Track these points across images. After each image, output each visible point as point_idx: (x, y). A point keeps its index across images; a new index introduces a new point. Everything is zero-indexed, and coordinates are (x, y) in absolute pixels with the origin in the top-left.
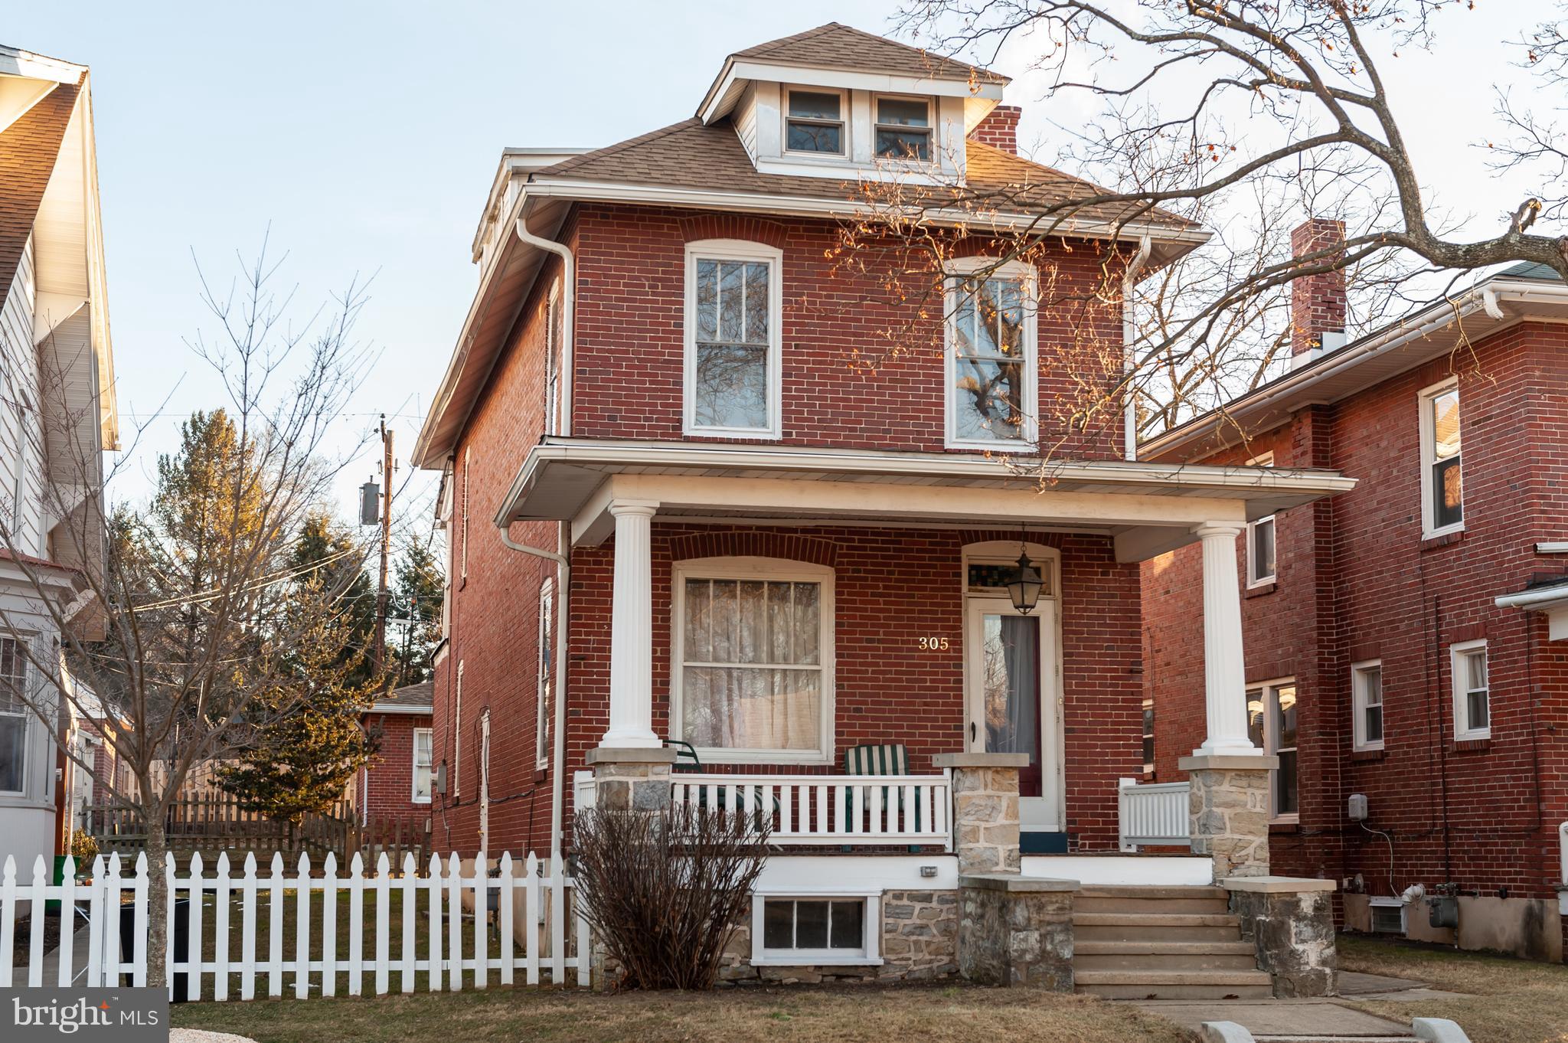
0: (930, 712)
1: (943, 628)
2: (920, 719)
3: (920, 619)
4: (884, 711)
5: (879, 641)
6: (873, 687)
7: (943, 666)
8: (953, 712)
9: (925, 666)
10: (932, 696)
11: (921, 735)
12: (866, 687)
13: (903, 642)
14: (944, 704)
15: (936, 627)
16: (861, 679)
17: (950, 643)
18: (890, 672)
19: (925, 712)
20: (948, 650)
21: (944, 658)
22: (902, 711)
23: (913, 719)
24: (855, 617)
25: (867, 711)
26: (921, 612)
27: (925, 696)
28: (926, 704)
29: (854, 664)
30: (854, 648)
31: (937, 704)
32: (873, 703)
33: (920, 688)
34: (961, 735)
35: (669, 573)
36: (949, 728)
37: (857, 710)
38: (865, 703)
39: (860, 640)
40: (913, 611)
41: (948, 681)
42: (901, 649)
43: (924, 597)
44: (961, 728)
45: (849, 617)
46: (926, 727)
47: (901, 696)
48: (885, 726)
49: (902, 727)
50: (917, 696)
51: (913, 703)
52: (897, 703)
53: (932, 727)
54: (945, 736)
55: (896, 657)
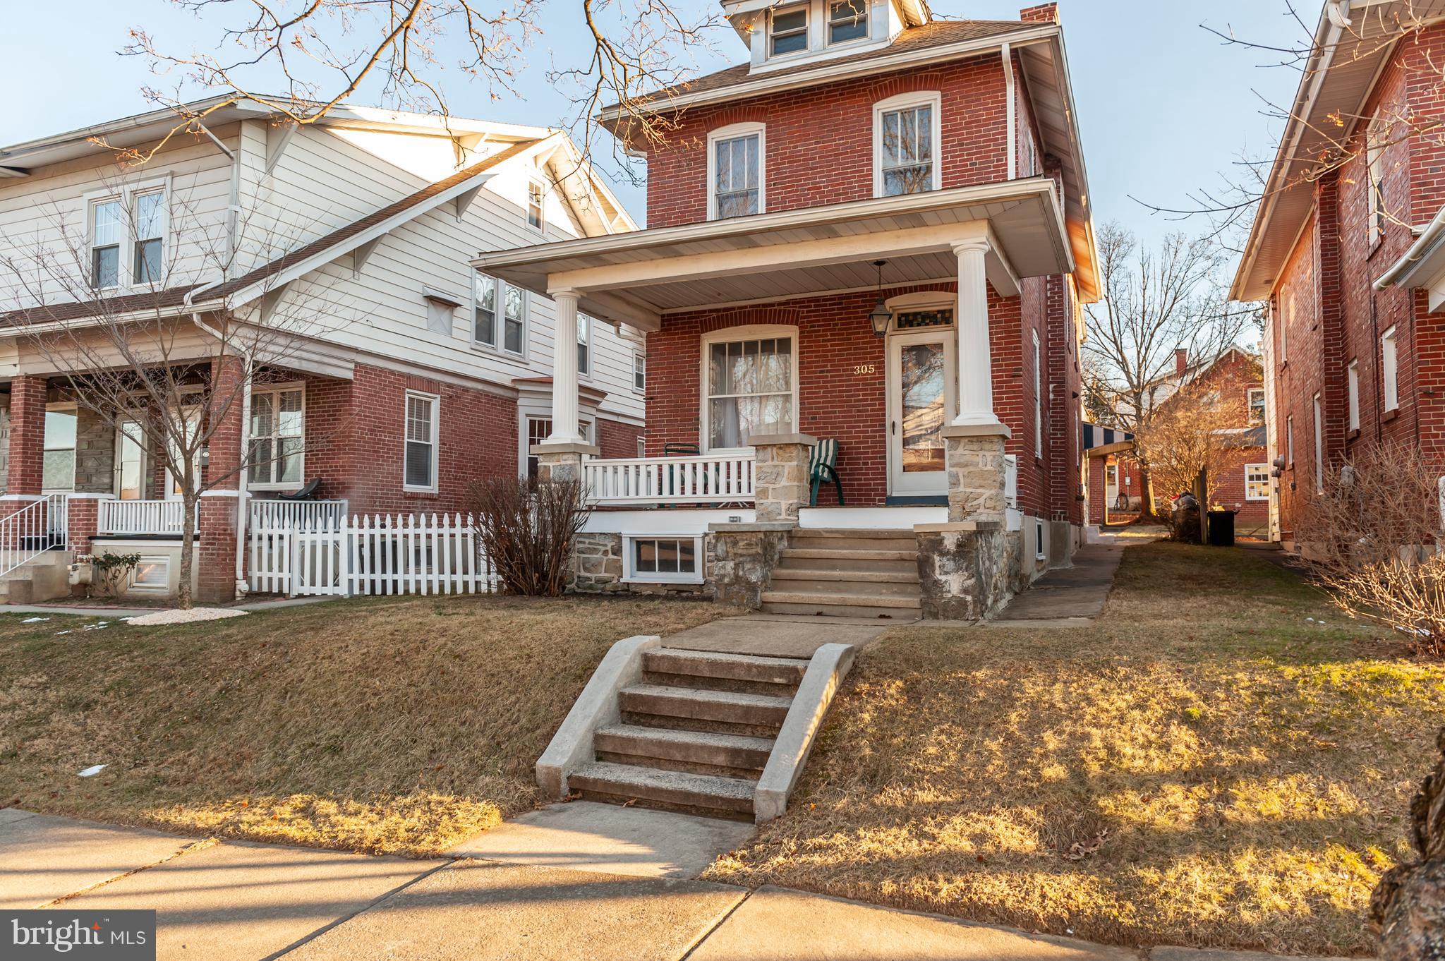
0: (862, 416)
1: (871, 358)
2: (856, 422)
3: (855, 354)
4: (831, 418)
5: (828, 371)
6: (824, 402)
7: (871, 384)
8: (878, 415)
9: (858, 385)
10: (863, 406)
11: (856, 432)
12: (819, 403)
13: (844, 370)
14: (872, 410)
15: (866, 358)
16: (816, 398)
17: (875, 368)
18: (835, 391)
19: (858, 416)
20: (874, 373)
21: (871, 379)
22: (843, 417)
23: (851, 422)
24: (811, 357)
25: (820, 418)
26: (855, 349)
27: (859, 406)
28: (859, 411)
29: (811, 388)
30: (811, 378)
31: (867, 411)
32: (824, 413)
33: (855, 401)
34: (884, 431)
35: (699, 342)
36: (875, 426)
37: (812, 418)
38: (819, 413)
39: (815, 372)
40: (850, 349)
41: (875, 394)
42: (842, 376)
43: (858, 338)
44: (884, 425)
45: (808, 357)
46: (859, 427)
47: (843, 407)
48: (832, 428)
49: (843, 427)
50: (854, 406)
51: (851, 412)
52: (839, 412)
53: (864, 426)
54: (872, 431)
55: (839, 381)
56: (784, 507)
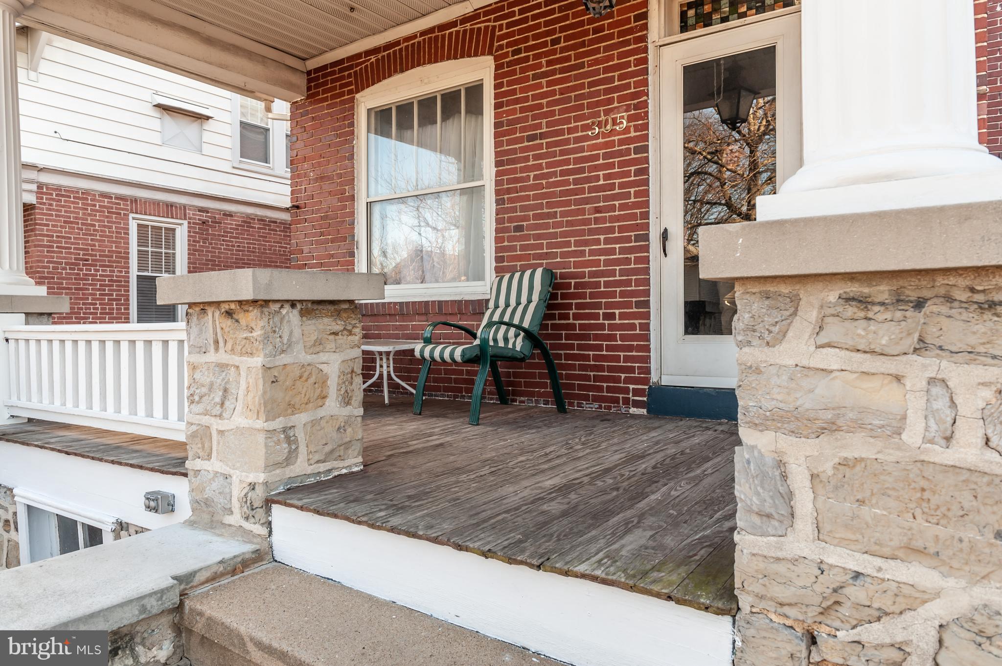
0: (603, 220)
1: (621, 99)
2: (591, 232)
3: (591, 95)
4: (547, 226)
5: (542, 136)
6: (536, 197)
7: (620, 153)
8: (633, 217)
9: (596, 157)
10: (606, 199)
11: (592, 253)
12: (527, 198)
13: (570, 130)
14: (622, 207)
15: (610, 101)
16: (523, 189)
17: (630, 119)
18: (554, 174)
19: (597, 221)
20: (627, 130)
21: (621, 142)
22: (570, 224)
23: (582, 233)
24: (514, 111)
25: (530, 227)
26: (591, 84)
27: (597, 200)
28: (598, 210)
29: (514, 171)
30: (514, 151)
31: (613, 208)
32: (536, 217)
33: (591, 190)
34: (647, 249)
35: (352, 108)
36: (628, 239)
37: (519, 229)
38: (526, 218)
39: (520, 140)
40: (582, 86)
41: (627, 174)
42: (567, 142)
43: (597, 62)
44: (646, 238)
45: (508, 113)
46: (598, 242)
47: (568, 203)
48: (549, 246)
49: (568, 244)
50: (587, 201)
51: (582, 212)
52: (563, 214)
53: (607, 241)
54: (623, 251)
55: (562, 153)
56: (237, 491)
